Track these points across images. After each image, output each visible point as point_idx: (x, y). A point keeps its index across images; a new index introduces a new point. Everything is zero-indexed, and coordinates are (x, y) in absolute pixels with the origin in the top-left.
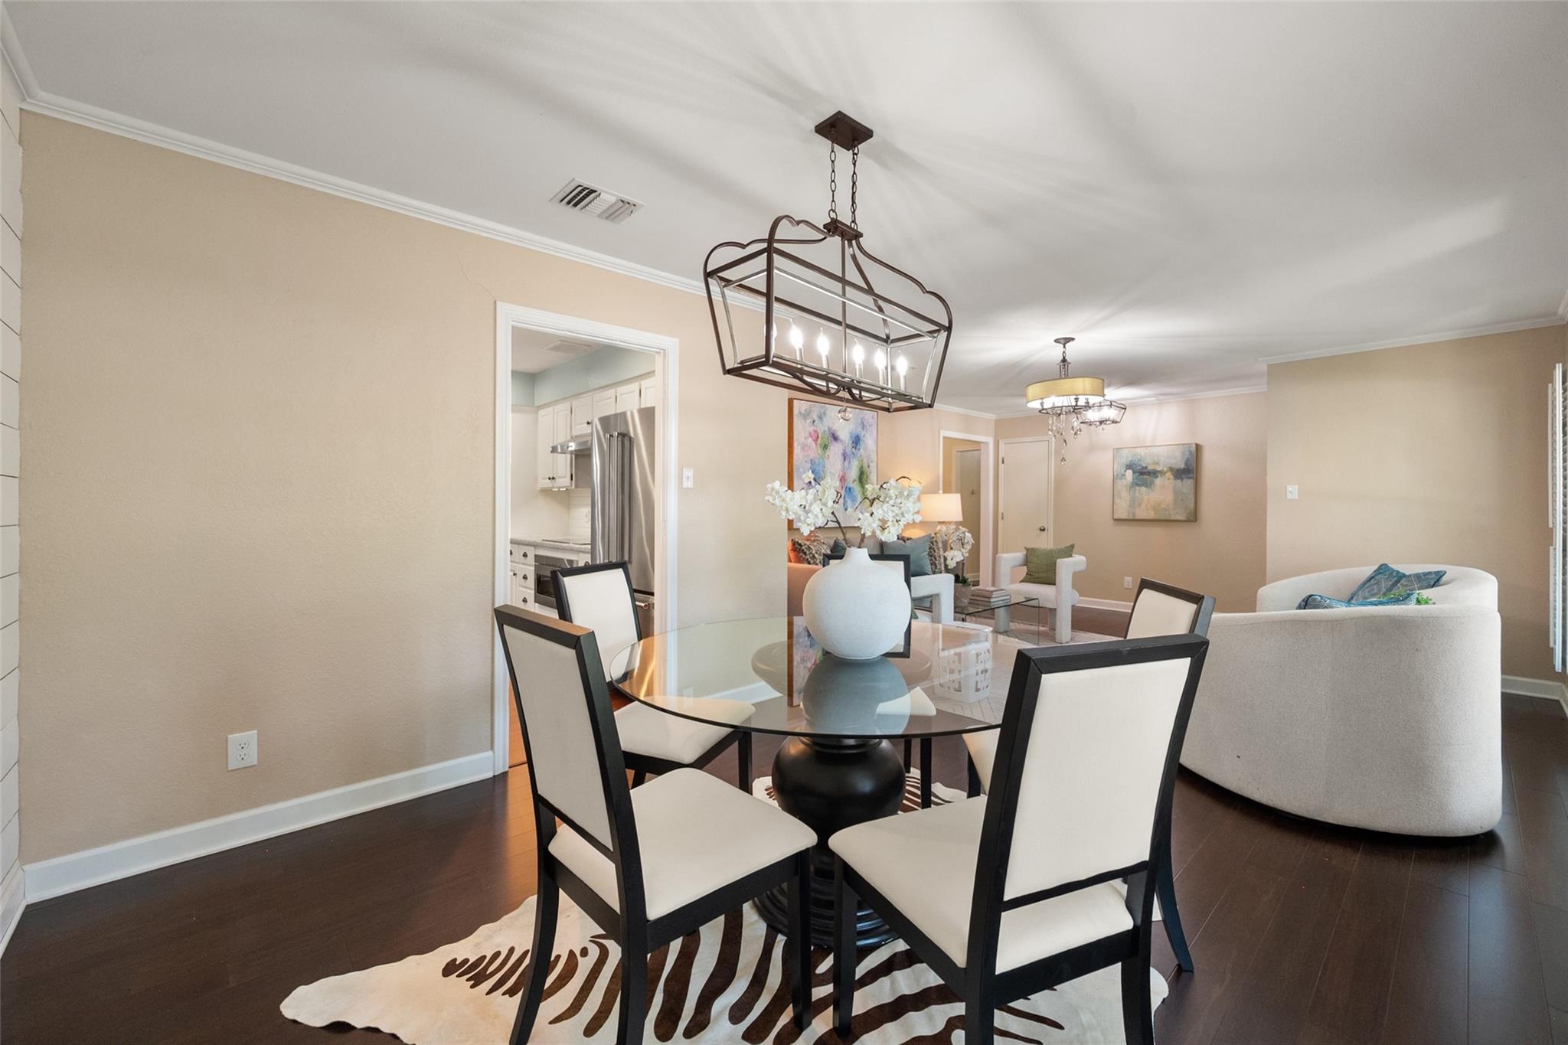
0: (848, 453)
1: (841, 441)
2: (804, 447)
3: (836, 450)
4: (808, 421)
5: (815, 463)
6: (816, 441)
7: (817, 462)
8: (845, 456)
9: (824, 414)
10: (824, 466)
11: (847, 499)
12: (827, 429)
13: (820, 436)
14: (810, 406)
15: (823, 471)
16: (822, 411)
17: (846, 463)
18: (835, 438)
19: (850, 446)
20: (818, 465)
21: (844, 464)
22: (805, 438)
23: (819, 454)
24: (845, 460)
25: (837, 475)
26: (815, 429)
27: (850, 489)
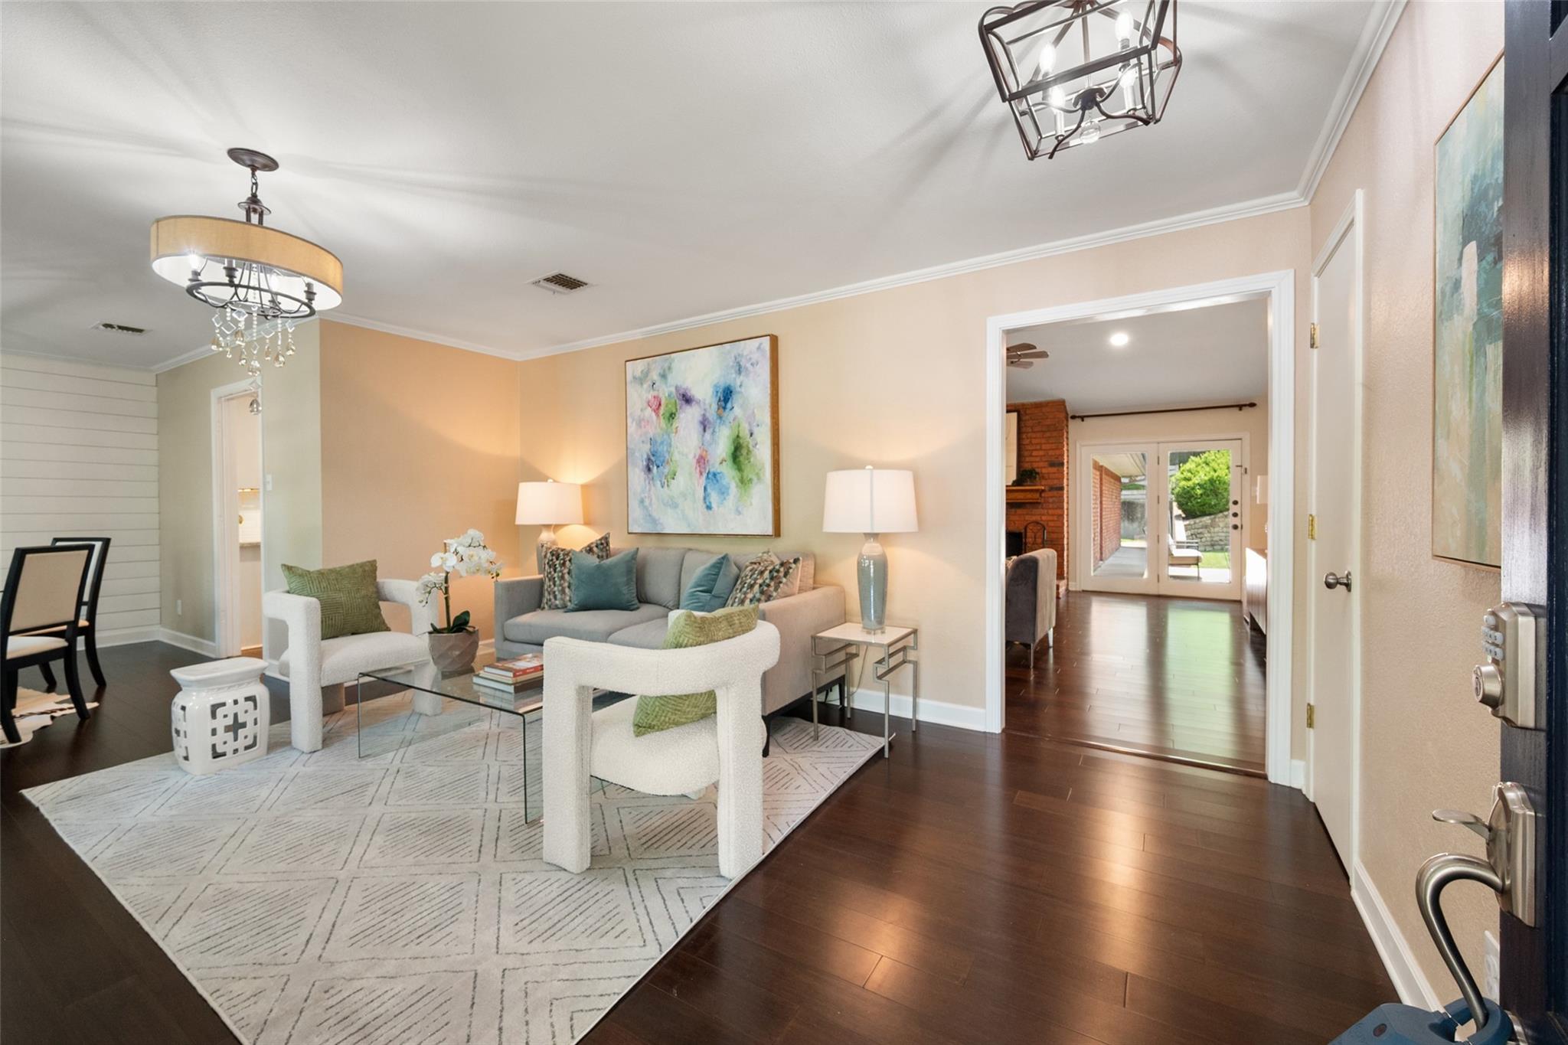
0: (711, 419)
1: (698, 403)
2: (640, 422)
3: (689, 417)
4: (645, 386)
5: (656, 442)
6: (657, 410)
7: (659, 441)
8: (704, 424)
9: (670, 368)
10: (670, 445)
11: (709, 490)
12: (673, 389)
13: (663, 403)
14: (648, 364)
15: (669, 452)
16: (666, 365)
17: (708, 435)
18: (687, 400)
19: (715, 406)
20: (662, 443)
21: (703, 436)
22: (642, 410)
23: (661, 429)
24: (705, 430)
25: (691, 456)
26: (655, 393)
27: (715, 475)
